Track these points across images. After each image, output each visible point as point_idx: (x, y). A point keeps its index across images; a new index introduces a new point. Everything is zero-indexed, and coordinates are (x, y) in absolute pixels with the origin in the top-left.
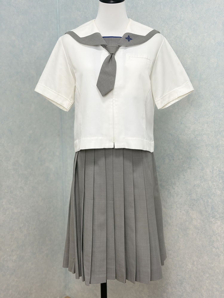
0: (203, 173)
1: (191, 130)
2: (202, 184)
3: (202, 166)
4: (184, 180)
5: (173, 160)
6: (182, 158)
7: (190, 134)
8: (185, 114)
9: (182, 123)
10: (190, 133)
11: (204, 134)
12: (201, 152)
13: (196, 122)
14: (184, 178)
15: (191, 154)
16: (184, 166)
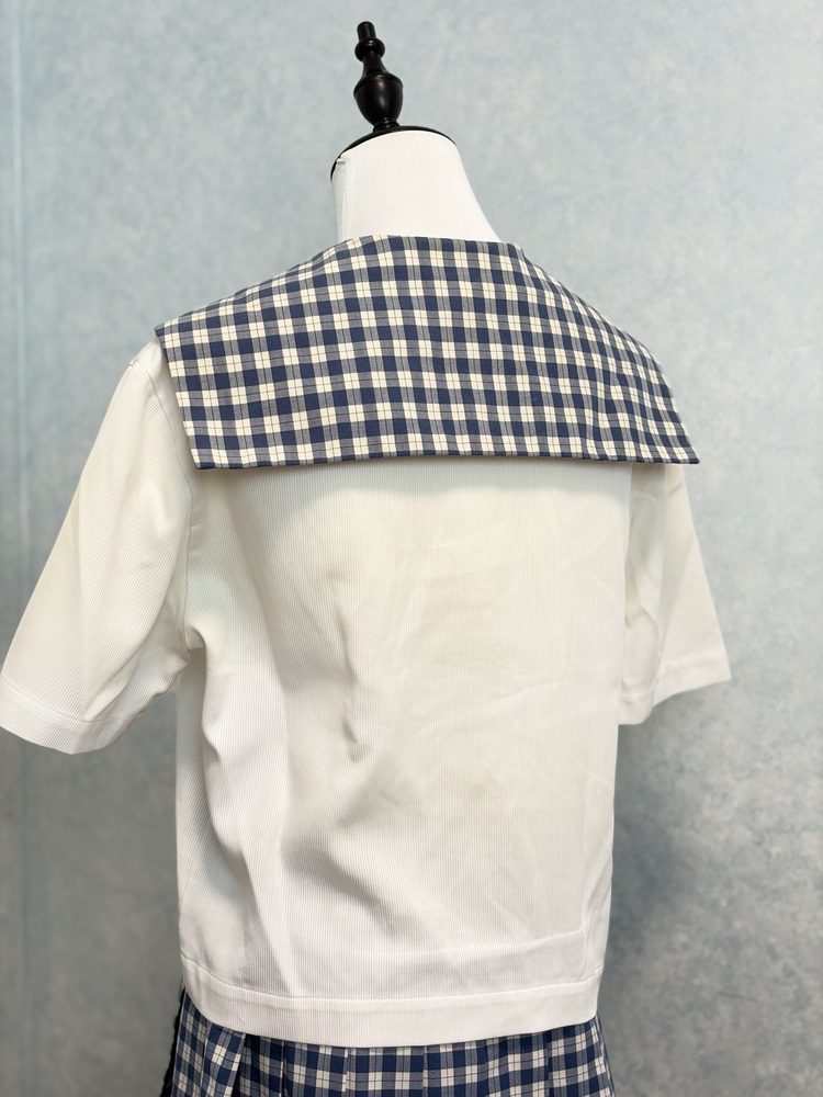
0: (803, 1021)
1: (736, 803)
2: (800, 1079)
3: (795, 987)
4: (702, 1052)
5: (639, 951)
6: (685, 947)
7: (729, 824)
8: (702, 726)
9: (681, 770)
10: (727, 818)
11: (805, 828)
12: (793, 916)
13: (759, 765)
14: (700, 1046)
15: (738, 924)
16: (696, 982)
